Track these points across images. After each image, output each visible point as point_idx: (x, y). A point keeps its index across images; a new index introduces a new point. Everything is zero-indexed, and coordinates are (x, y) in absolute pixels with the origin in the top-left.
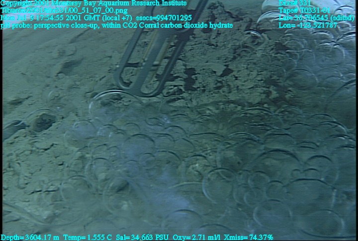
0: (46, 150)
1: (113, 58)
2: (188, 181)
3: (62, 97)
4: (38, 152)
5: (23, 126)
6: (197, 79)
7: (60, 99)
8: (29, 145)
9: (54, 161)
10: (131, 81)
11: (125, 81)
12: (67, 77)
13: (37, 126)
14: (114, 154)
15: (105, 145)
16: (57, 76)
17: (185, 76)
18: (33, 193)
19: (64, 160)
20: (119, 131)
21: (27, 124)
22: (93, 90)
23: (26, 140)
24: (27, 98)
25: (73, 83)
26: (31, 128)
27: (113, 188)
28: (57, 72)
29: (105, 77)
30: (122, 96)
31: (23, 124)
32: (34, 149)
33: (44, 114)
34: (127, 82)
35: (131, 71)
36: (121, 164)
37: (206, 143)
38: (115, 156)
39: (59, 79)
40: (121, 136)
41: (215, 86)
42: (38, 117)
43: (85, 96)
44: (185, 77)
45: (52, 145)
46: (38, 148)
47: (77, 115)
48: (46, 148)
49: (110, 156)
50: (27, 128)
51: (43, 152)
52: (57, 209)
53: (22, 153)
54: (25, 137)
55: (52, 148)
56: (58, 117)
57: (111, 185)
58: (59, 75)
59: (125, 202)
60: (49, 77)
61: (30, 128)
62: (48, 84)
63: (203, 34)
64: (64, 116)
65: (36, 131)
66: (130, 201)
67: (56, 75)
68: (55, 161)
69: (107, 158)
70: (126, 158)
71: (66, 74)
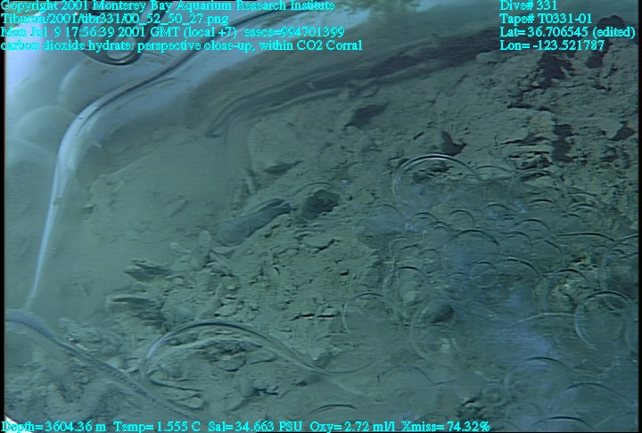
0: (322, 249)
1: (436, 105)
2: (551, 311)
3: (351, 164)
4: (309, 252)
5: (287, 210)
6: (573, 143)
7: (347, 167)
8: (296, 241)
9: (334, 268)
10: (466, 142)
11: (454, 142)
12: (361, 132)
13: (309, 210)
14: (431, 261)
15: (416, 246)
16: (345, 129)
17: (555, 137)
18: (297, 318)
19: (349, 267)
20: (440, 225)
21: (293, 206)
22: (403, 155)
23: (290, 233)
24: (295, 164)
25: (371, 142)
26: (300, 212)
27: (426, 317)
28: (346, 123)
29: (422, 134)
30: (448, 165)
31: (287, 205)
32: (302, 246)
33: (320, 191)
34: (458, 143)
35: (465, 127)
36: (441, 278)
37: (583, 250)
38: (432, 264)
39: (347, 135)
40: (442, 231)
41: (603, 156)
42: (312, 195)
43: (388, 165)
44: (554, 140)
45: (332, 242)
46: (309, 246)
47: (373, 194)
48: (322, 245)
49: (425, 265)
50: (292, 212)
51: (316, 252)
52: (335, 346)
53: (283, 252)
54: (289, 226)
55: (332, 246)
56: (344, 197)
57: (424, 312)
58: (349, 128)
59: (445, 340)
60: (331, 131)
61: (297, 212)
62: (330, 142)
63: (588, 69)
64: (353, 195)
65: (307, 217)
66: (453, 339)
67: (343, 127)
68: (336, 268)
69: (419, 267)
70: (450, 268)
71: (359, 127)
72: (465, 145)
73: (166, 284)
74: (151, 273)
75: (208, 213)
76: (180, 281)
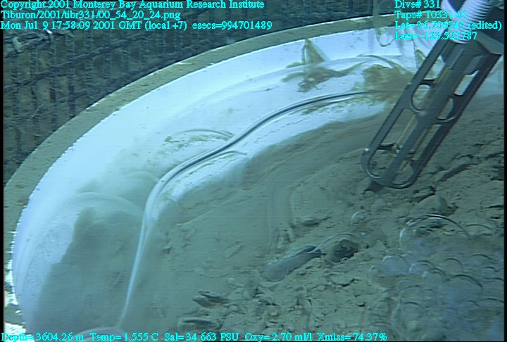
0: (344, 286)
3: (368, 221)
4: (335, 288)
5: (318, 254)
7: (366, 222)
8: (324, 279)
9: (354, 301)
10: (458, 206)
11: (448, 205)
12: (376, 196)
13: (335, 254)
14: (429, 298)
15: (417, 286)
16: (364, 193)
19: (365, 301)
20: (436, 271)
21: (323, 252)
22: (408, 215)
23: (321, 272)
24: (325, 219)
25: (384, 204)
26: (328, 256)
28: (364, 189)
30: (443, 223)
31: (319, 250)
32: (330, 283)
33: (344, 240)
34: (451, 206)
35: (457, 194)
36: (436, 311)
38: (430, 300)
39: (366, 197)
40: (438, 276)
42: (338, 244)
43: (397, 222)
45: (353, 281)
46: (334, 283)
47: (385, 244)
48: (345, 283)
49: (424, 301)
50: (322, 256)
51: (340, 288)
54: (319, 267)
55: (352, 284)
56: (362, 246)
58: (367, 192)
60: (354, 194)
61: (326, 256)
62: (353, 203)
64: (369, 244)
65: (333, 261)
69: (420, 303)
70: (444, 303)
71: (375, 191)
72: (457, 207)
73: (224, 310)
74: (213, 301)
75: (257, 255)
76: (235, 308)
